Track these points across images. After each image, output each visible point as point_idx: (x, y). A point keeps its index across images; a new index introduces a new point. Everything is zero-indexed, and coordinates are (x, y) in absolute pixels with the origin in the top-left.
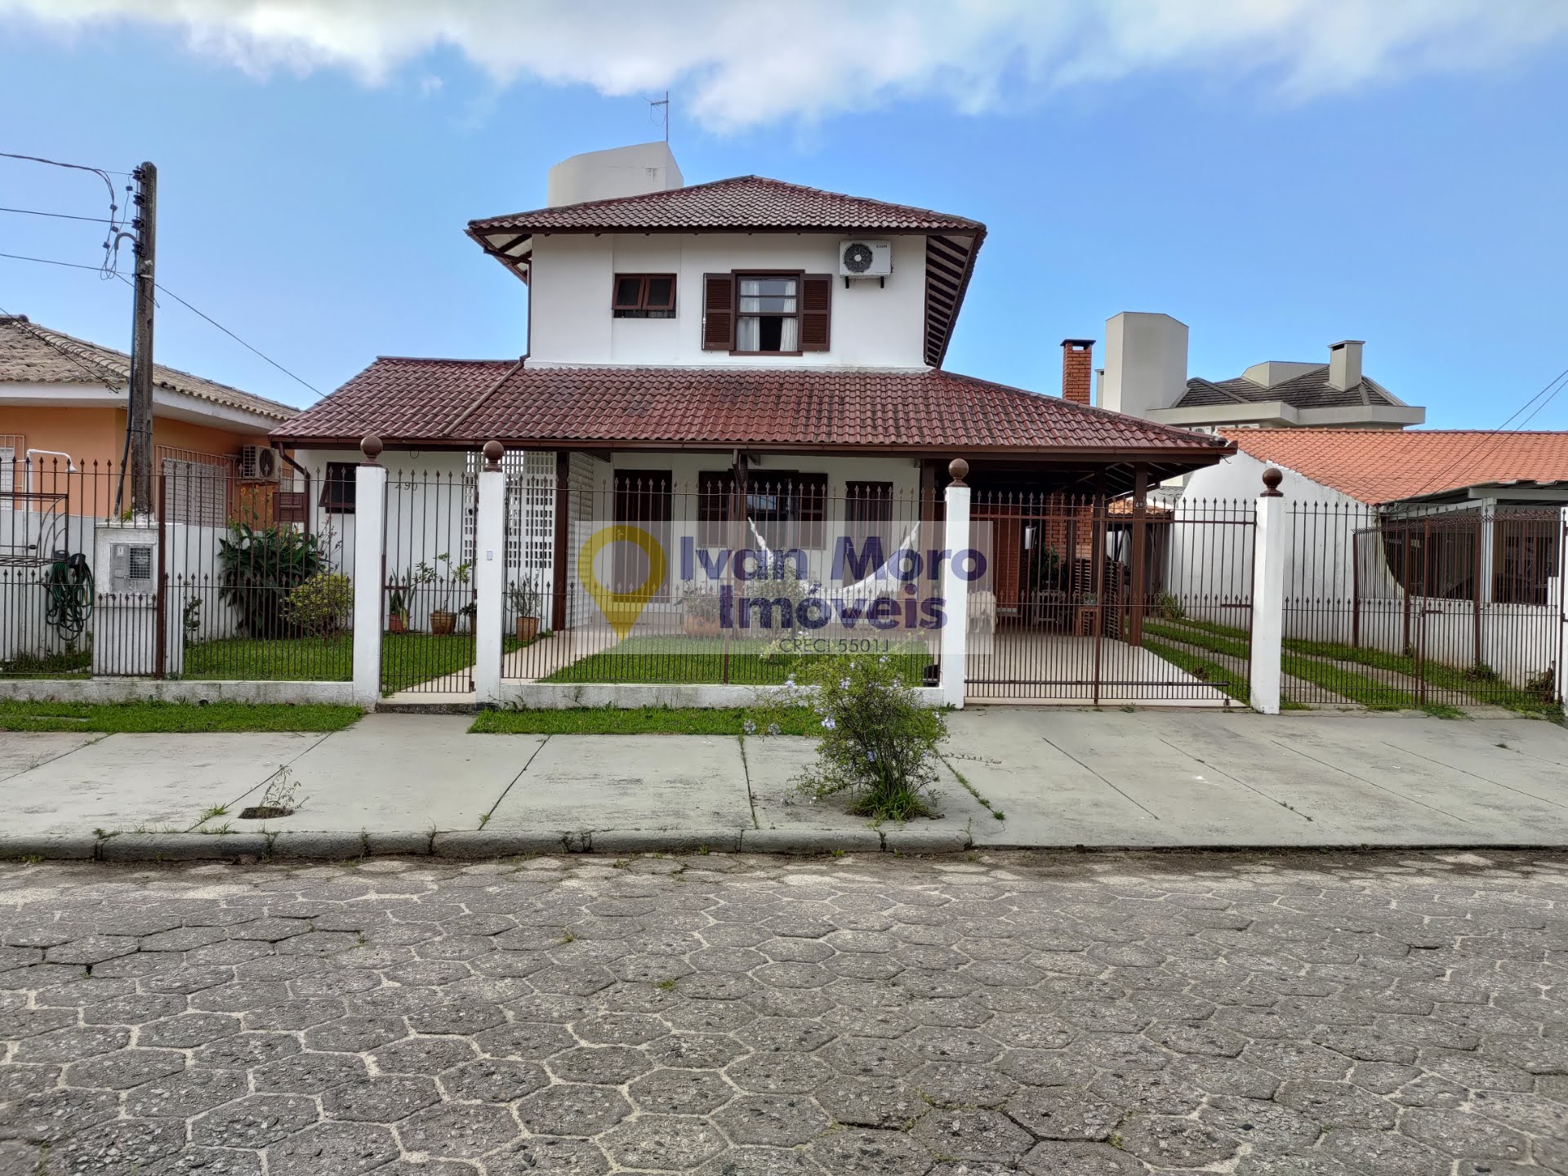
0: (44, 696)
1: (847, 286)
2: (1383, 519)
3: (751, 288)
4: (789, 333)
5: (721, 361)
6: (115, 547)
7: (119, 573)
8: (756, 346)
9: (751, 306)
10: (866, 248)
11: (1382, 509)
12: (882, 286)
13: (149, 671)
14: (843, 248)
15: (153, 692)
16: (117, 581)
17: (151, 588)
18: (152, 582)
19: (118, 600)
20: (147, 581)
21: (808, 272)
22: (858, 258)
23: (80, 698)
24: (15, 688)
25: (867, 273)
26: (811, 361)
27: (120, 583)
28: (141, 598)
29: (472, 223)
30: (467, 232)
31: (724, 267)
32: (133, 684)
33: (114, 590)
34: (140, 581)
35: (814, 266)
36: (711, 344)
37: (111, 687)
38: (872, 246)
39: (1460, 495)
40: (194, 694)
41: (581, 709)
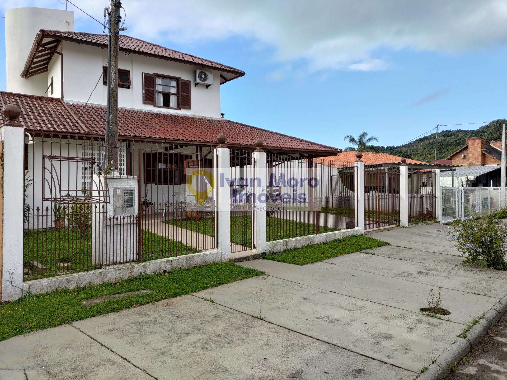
0: (85, 283)
1: (195, 86)
2: (340, 172)
3: (159, 81)
4: (173, 100)
5: (150, 108)
6: (116, 189)
7: (118, 205)
8: (162, 105)
9: (160, 88)
11: (340, 169)
12: (207, 88)
13: (135, 259)
14: (199, 72)
15: (142, 270)
16: (117, 209)
17: (134, 212)
18: (134, 209)
19: (119, 220)
20: (132, 208)
21: (181, 78)
22: (203, 77)
23: (106, 281)
24: (68, 281)
25: (206, 82)
26: (183, 112)
27: (119, 210)
28: (130, 218)
31: (151, 71)
32: (132, 267)
33: (115, 214)
34: (129, 208)
35: (185, 76)
36: (147, 102)
37: (121, 271)
38: (207, 73)
39: (381, 165)
40: (160, 267)
41: (288, 250)
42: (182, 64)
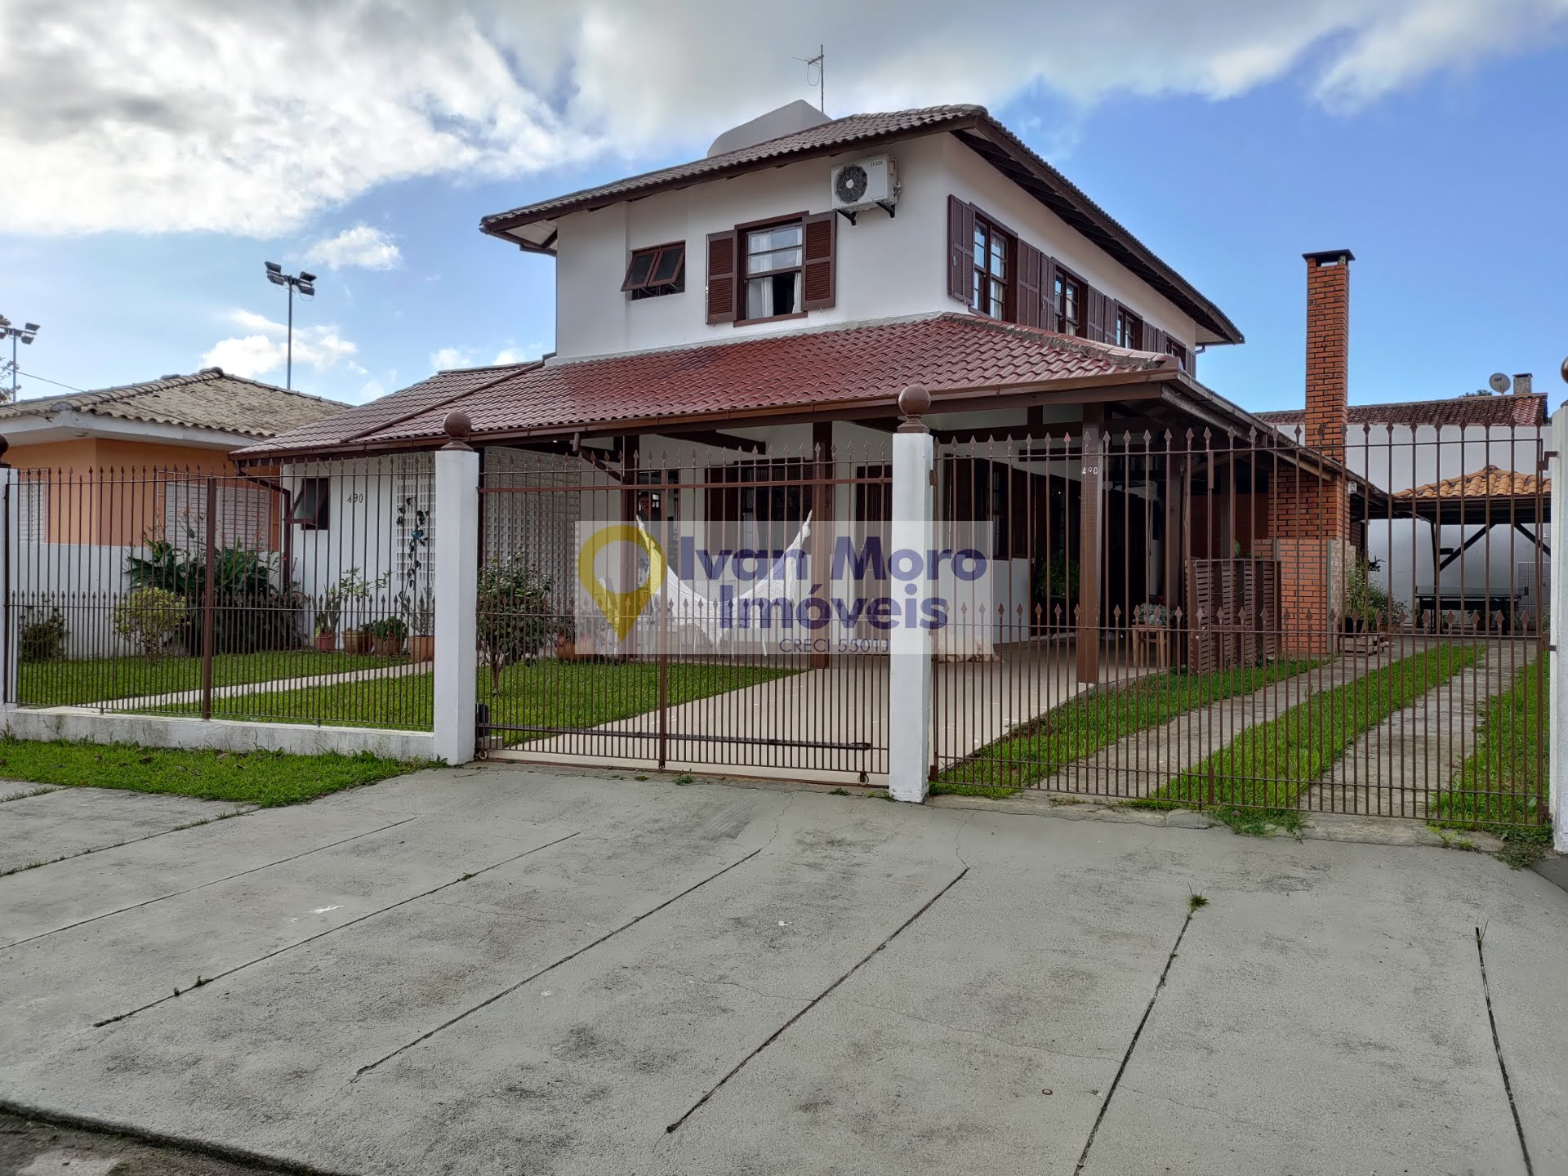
1: (854, 223)
3: (759, 243)
5: (729, 334)
8: (769, 311)
9: (761, 265)
10: (859, 169)
12: (892, 215)
14: (835, 174)
21: (810, 212)
22: (850, 184)
25: (862, 201)
26: (817, 322)
29: (485, 220)
30: (482, 230)
31: (726, 224)
35: (816, 203)
36: (714, 316)
38: (866, 166)
41: (60, 743)
42: (771, 171)
